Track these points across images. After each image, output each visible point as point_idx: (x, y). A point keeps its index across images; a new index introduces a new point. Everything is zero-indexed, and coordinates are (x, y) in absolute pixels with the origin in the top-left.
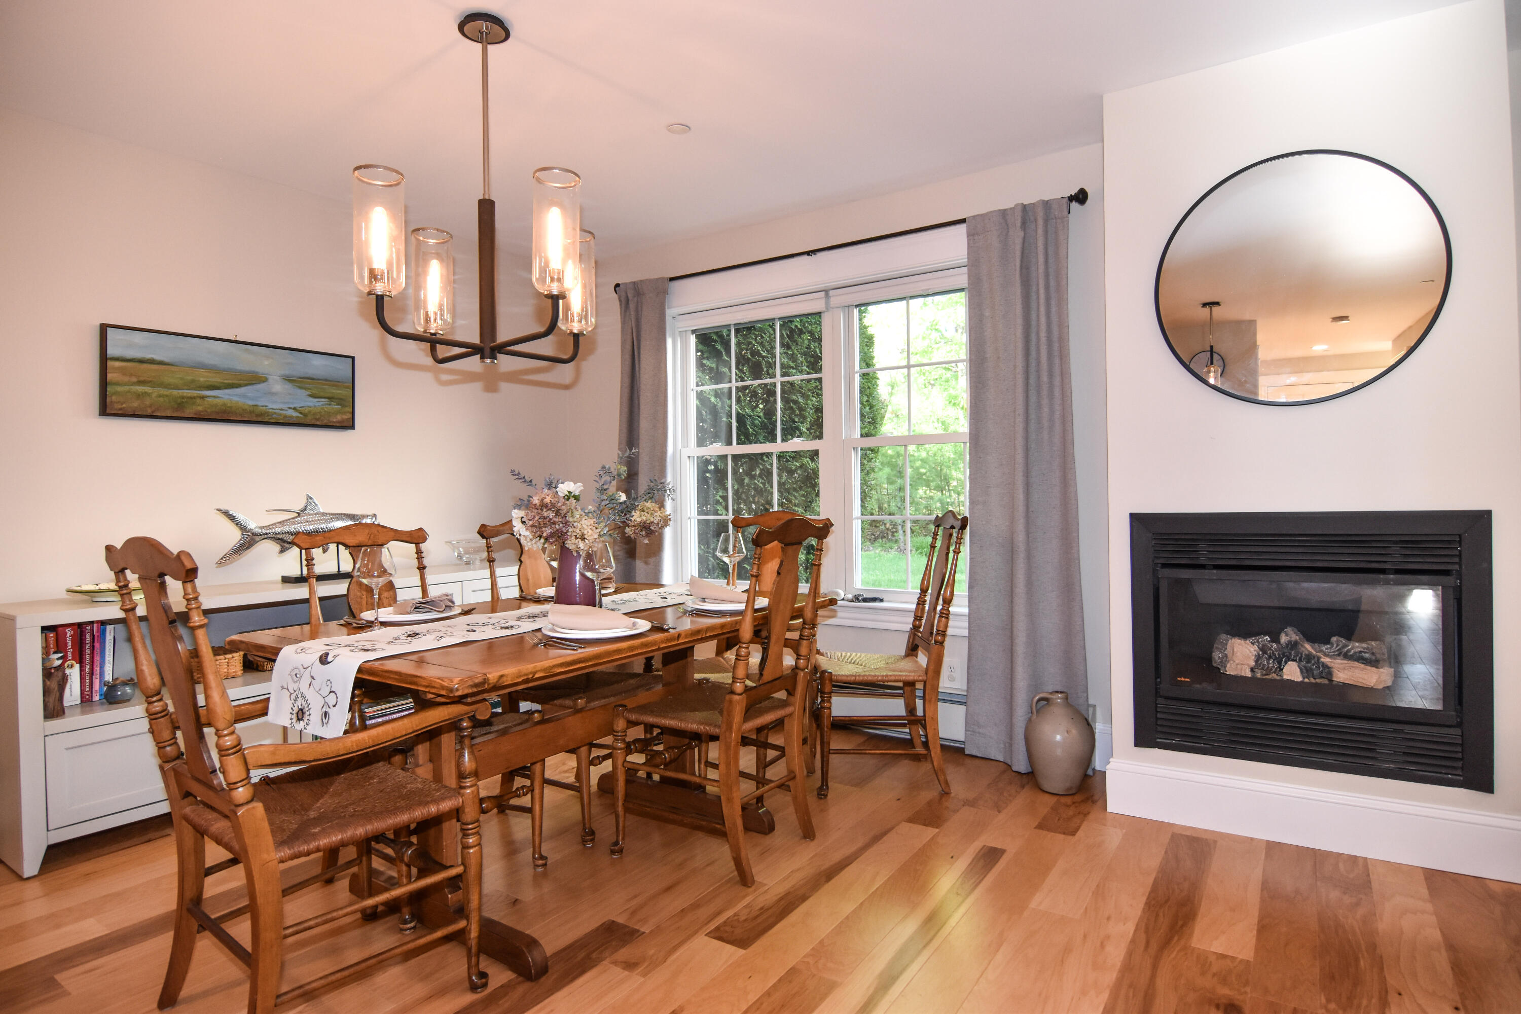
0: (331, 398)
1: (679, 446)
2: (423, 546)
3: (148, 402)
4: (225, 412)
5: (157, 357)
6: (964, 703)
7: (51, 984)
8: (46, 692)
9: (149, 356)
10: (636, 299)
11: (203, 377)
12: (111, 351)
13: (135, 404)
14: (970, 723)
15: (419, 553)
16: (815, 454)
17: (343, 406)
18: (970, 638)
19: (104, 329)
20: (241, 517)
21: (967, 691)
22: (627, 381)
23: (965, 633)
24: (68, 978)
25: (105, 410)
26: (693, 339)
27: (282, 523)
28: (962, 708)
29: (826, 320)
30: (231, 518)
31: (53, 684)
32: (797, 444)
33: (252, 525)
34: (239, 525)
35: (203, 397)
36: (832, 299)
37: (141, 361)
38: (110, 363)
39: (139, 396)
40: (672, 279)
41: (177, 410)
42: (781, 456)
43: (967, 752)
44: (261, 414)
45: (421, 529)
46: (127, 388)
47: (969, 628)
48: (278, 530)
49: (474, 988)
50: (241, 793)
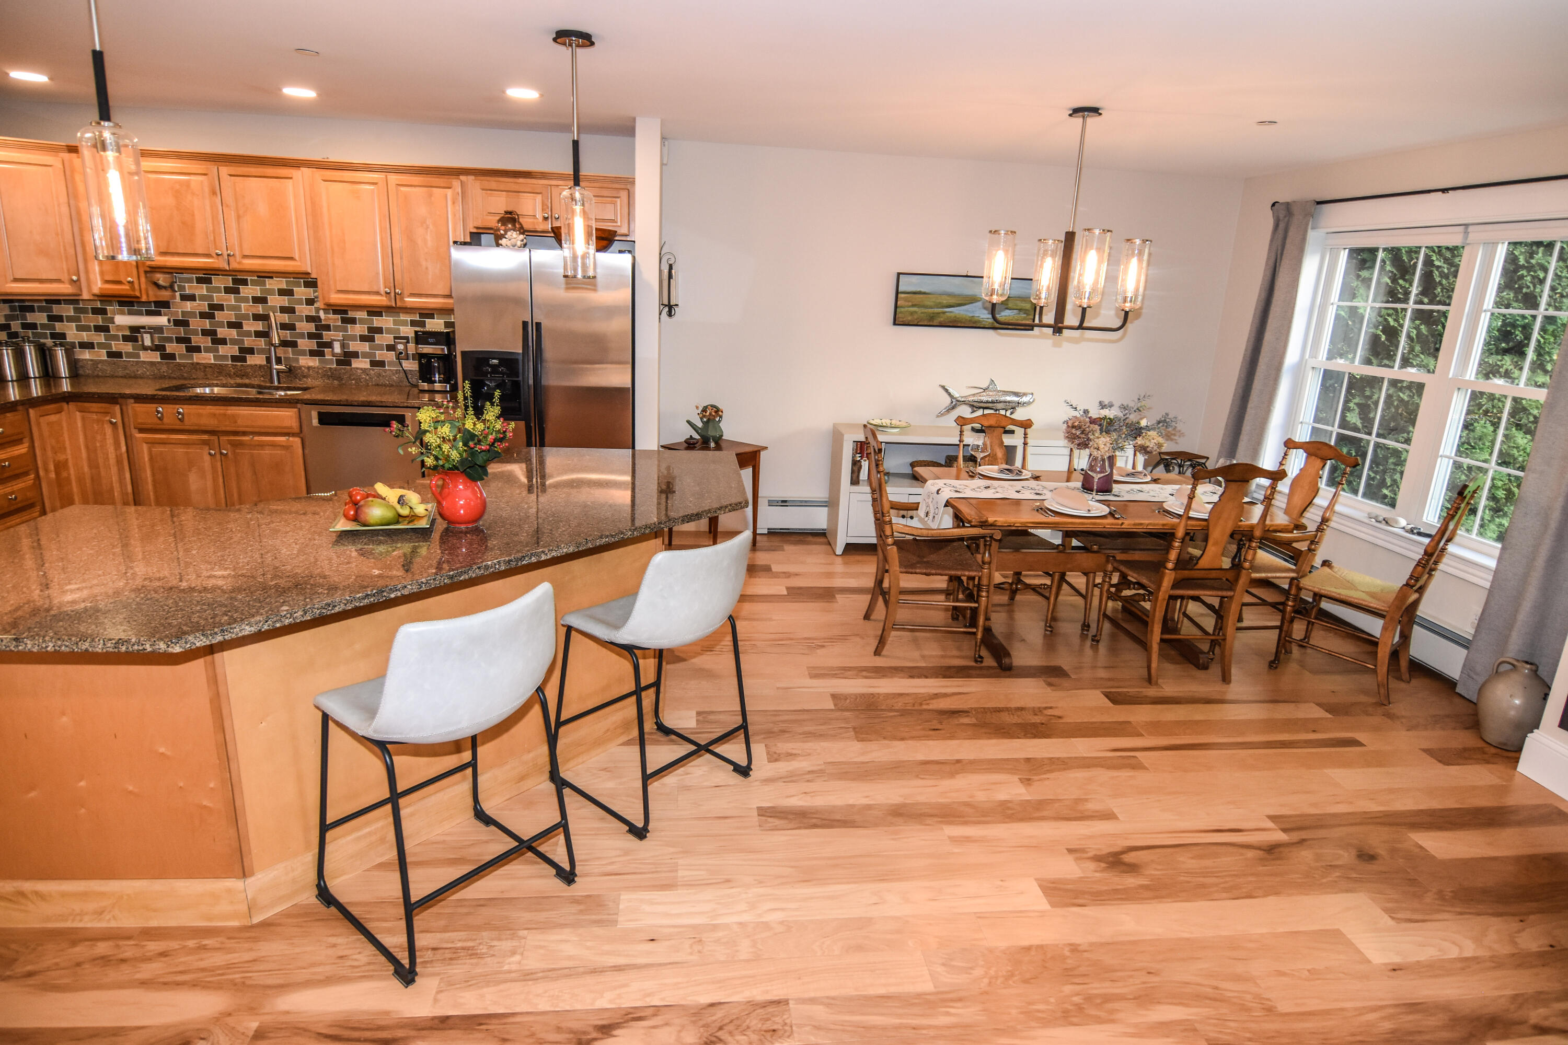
0: (1020, 310)
1: (1307, 357)
2: (1028, 430)
3: (916, 316)
4: (955, 321)
5: (922, 290)
6: (1466, 647)
7: (834, 597)
8: (853, 472)
9: (918, 290)
10: (1286, 219)
11: (945, 300)
12: (901, 289)
13: (910, 318)
14: (1468, 666)
15: (1025, 434)
16: (1420, 387)
17: (1028, 314)
18: (1491, 592)
19: (899, 274)
20: (951, 390)
21: (1474, 636)
22: (1264, 295)
23: (1488, 585)
24: (839, 597)
25: (895, 323)
26: (1344, 256)
27: (974, 395)
28: (1465, 652)
29: (1466, 253)
30: (946, 391)
31: (856, 469)
32: (1412, 374)
33: (956, 395)
34: (949, 394)
35: (944, 313)
36: (1470, 235)
37: (915, 293)
38: (900, 295)
39: (912, 313)
40: (1319, 203)
41: (930, 321)
42: (1394, 383)
43: (1457, 690)
44: (975, 322)
45: (1029, 420)
46: (906, 309)
47: (1493, 582)
48: (971, 399)
49: (976, 661)
50: (890, 541)
